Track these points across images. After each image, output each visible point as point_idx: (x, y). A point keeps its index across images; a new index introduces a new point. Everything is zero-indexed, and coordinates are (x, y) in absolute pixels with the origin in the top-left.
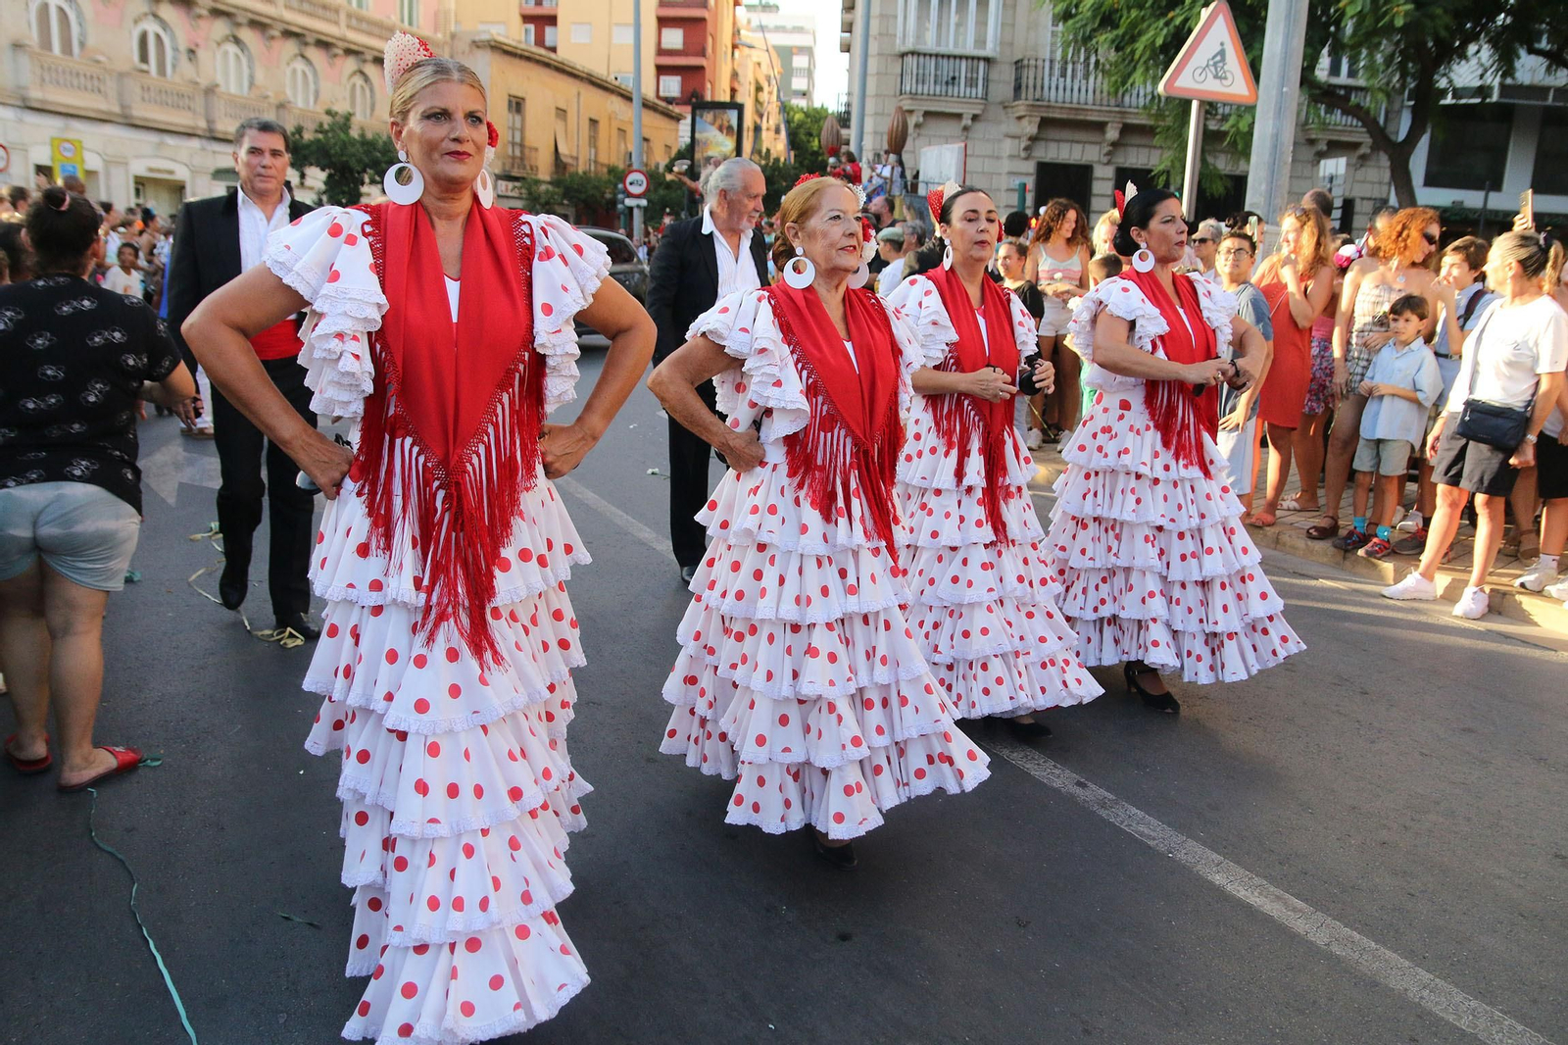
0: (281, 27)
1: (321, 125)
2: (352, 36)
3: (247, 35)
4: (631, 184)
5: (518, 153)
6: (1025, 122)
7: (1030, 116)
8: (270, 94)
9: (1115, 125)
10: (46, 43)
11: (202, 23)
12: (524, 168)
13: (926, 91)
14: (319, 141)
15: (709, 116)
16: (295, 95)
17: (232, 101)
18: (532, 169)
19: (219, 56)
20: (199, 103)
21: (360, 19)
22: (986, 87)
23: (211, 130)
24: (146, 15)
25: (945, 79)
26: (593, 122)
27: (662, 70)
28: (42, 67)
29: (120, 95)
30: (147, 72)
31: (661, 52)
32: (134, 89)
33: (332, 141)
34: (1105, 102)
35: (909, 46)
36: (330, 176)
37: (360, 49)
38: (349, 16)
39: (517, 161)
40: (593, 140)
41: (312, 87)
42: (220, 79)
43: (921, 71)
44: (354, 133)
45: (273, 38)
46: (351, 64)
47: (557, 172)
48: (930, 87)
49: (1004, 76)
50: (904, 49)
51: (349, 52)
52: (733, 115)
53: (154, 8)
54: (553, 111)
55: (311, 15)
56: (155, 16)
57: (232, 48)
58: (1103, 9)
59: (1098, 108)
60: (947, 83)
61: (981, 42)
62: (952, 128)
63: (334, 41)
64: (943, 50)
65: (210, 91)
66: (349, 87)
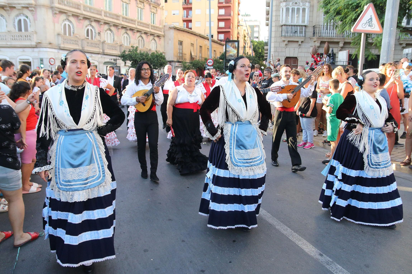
0: (121, 26)
1: (130, 50)
2: (139, 27)
3: (113, 28)
4: (209, 63)
5: (181, 55)
6: (316, 42)
7: (318, 41)
8: (118, 43)
9: (342, 42)
10: (65, 33)
11: (102, 26)
12: (183, 59)
13: (288, 35)
14: (129, 54)
15: (230, 44)
16: (124, 43)
17: (109, 45)
18: (185, 59)
19: (106, 34)
20: (101, 46)
21: (141, 23)
22: (305, 33)
23: (103, 52)
24: (89, 25)
25: (294, 32)
26: (201, 47)
27: (219, 33)
28: (64, 39)
29: (82, 45)
30: (89, 39)
31: (219, 28)
32: (85, 43)
33: (133, 54)
35: (284, 23)
36: (132, 63)
37: (141, 30)
38: (138, 22)
39: (181, 57)
40: (201, 51)
41: (129, 40)
42: (106, 40)
43: (287, 30)
44: (138, 52)
45: (119, 29)
46: (138, 34)
47: (191, 60)
48: (289, 34)
49: (310, 30)
50: (282, 24)
51: (138, 31)
52: (236, 44)
53: (90, 23)
54: (190, 44)
55: (128, 22)
56: (91, 25)
57: (109, 32)
58: (337, 10)
59: (337, 38)
60: (294, 33)
61: (303, 21)
62: (296, 45)
63: (134, 29)
64: (293, 24)
65: (104, 42)
66: (138, 40)
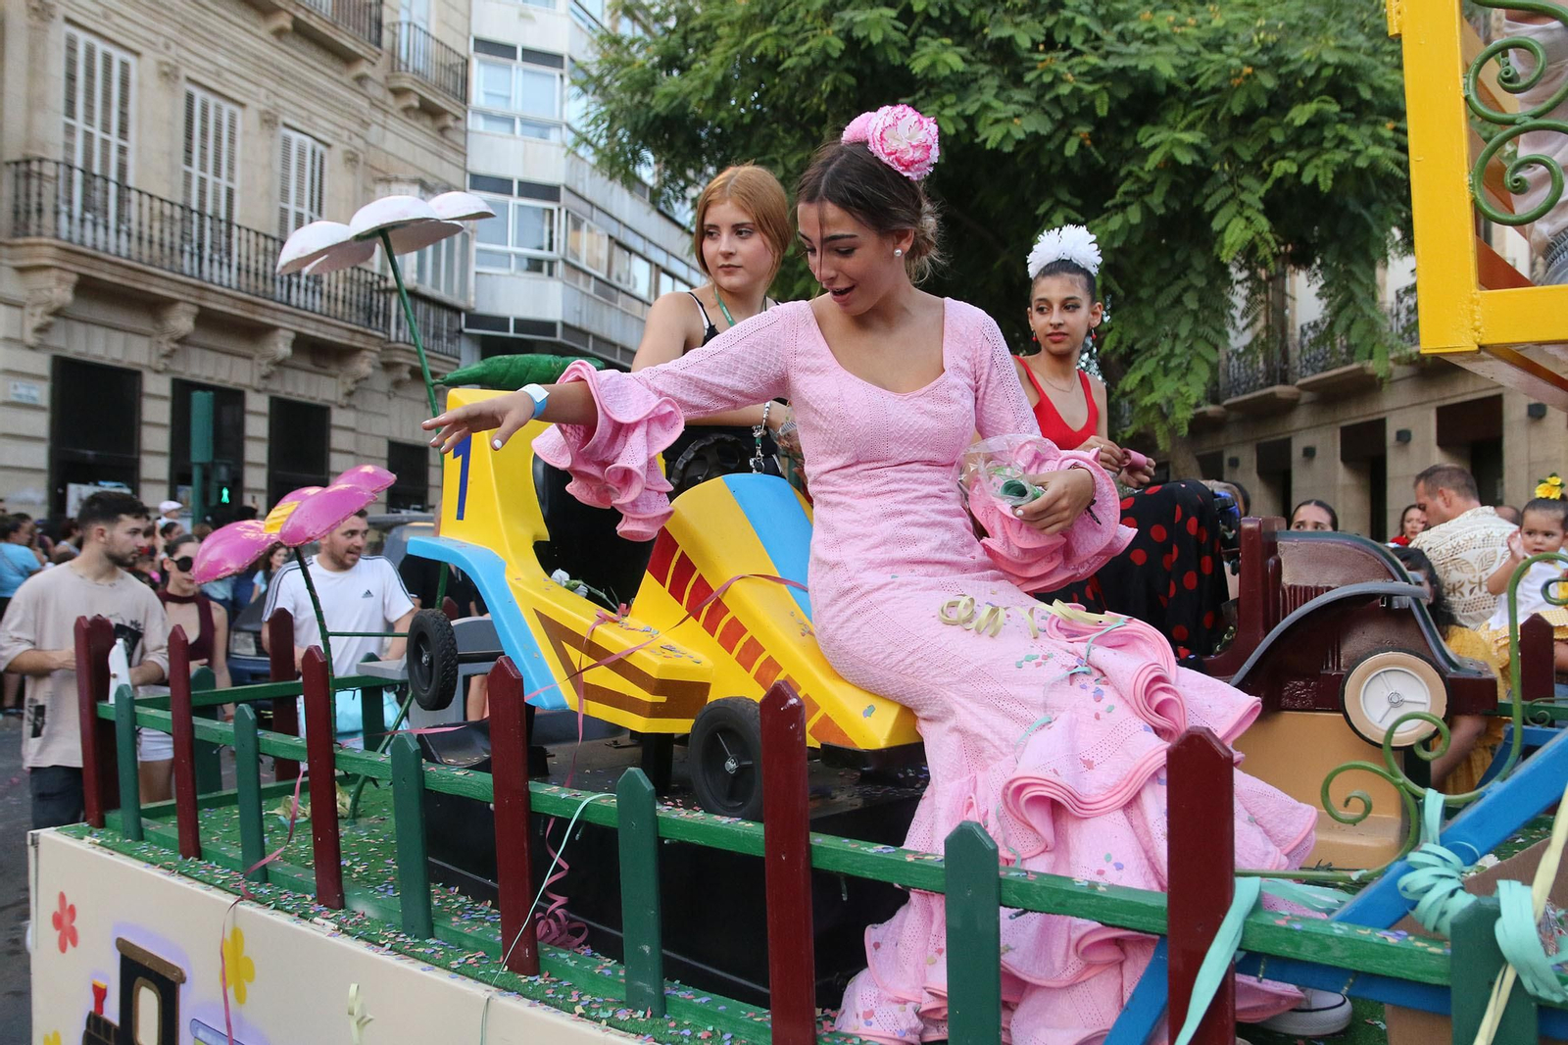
34: (167, 263)
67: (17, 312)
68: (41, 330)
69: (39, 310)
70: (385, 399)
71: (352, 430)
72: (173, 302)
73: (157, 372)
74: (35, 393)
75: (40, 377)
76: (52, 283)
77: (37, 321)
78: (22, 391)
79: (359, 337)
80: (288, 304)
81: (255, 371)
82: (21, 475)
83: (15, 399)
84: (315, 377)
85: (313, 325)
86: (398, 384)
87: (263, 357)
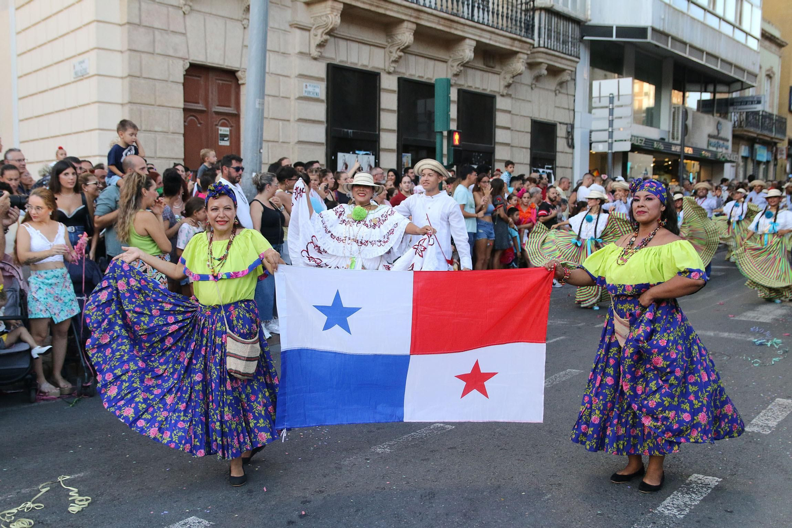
9: (411, 26)
62: (231, 6)
67: (306, 34)
68: (321, 45)
69: (320, 31)
70: (529, 89)
71: (509, 112)
72: (402, 21)
73: (389, 73)
74: (317, 90)
75: (319, 79)
76: (328, 11)
77: (318, 40)
78: (310, 89)
79: (516, 43)
80: (473, 21)
81: (449, 70)
82: (312, 147)
83: (306, 95)
84: (486, 75)
85: (487, 35)
86: (538, 78)
87: (454, 60)
